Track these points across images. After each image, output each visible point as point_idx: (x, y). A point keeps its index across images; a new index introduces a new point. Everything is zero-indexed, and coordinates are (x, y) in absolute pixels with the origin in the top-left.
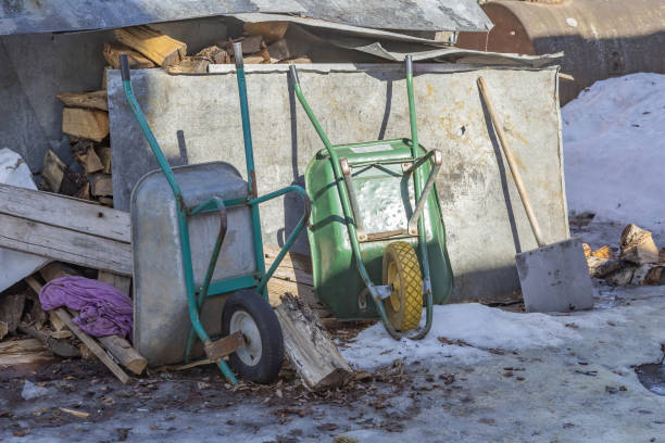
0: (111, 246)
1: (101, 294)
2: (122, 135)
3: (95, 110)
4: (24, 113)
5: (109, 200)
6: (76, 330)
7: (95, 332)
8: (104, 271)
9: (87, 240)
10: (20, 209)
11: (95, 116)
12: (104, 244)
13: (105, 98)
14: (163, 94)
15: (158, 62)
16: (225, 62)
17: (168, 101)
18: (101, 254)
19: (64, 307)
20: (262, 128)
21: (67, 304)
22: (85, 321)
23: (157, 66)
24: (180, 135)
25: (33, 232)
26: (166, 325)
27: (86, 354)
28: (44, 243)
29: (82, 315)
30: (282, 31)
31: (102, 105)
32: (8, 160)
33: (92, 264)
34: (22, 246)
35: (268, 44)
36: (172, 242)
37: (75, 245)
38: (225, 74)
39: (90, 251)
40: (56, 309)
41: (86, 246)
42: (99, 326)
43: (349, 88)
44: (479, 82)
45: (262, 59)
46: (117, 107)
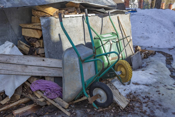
0: (48, 69)
1: (51, 85)
2: (46, 36)
3: (37, 29)
4: (10, 30)
5: (43, 55)
6: (46, 97)
7: (52, 98)
8: (47, 77)
9: (42, 68)
10: (22, 62)
11: (37, 31)
12: (46, 68)
13: (40, 26)
14: (55, 24)
15: (52, 15)
16: (67, 14)
17: (56, 26)
18: (46, 72)
19: (39, 90)
20: (77, 31)
21: (40, 89)
22: (48, 94)
23: (51, 16)
24: (59, 35)
25: (27, 69)
26: (74, 94)
27: (49, 104)
28: (30, 72)
29: (47, 92)
30: (78, 6)
31: (40, 28)
32: (9, 45)
33: (44, 75)
34: (24, 74)
35: (76, 9)
36: (77, 71)
37: (39, 70)
38: (68, 17)
39: (42, 71)
40: (37, 91)
41: (42, 70)
42: (53, 95)
43: (95, 20)
44: (118, 17)
45: (75, 13)
46: (44, 28)
